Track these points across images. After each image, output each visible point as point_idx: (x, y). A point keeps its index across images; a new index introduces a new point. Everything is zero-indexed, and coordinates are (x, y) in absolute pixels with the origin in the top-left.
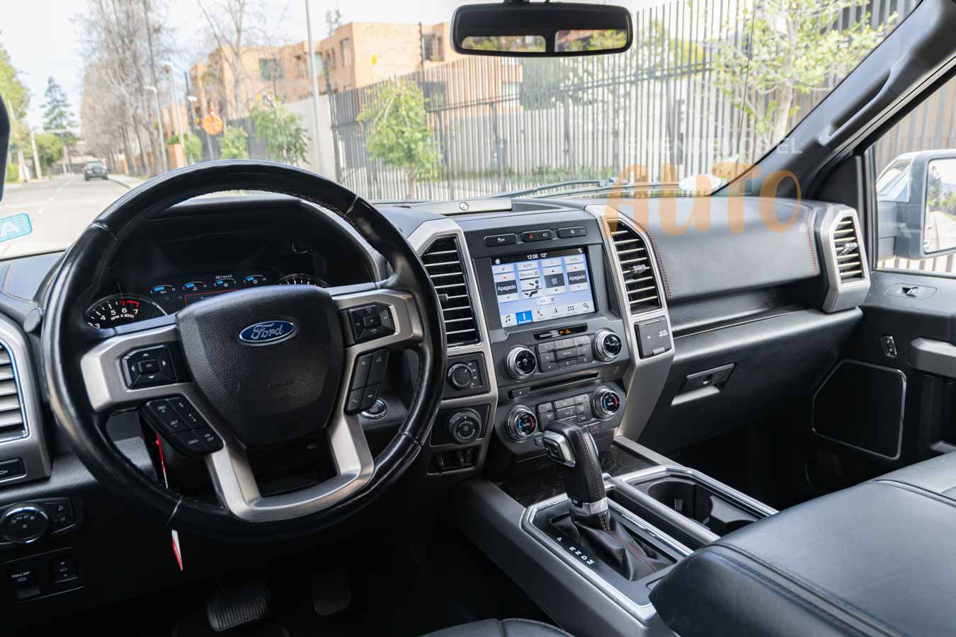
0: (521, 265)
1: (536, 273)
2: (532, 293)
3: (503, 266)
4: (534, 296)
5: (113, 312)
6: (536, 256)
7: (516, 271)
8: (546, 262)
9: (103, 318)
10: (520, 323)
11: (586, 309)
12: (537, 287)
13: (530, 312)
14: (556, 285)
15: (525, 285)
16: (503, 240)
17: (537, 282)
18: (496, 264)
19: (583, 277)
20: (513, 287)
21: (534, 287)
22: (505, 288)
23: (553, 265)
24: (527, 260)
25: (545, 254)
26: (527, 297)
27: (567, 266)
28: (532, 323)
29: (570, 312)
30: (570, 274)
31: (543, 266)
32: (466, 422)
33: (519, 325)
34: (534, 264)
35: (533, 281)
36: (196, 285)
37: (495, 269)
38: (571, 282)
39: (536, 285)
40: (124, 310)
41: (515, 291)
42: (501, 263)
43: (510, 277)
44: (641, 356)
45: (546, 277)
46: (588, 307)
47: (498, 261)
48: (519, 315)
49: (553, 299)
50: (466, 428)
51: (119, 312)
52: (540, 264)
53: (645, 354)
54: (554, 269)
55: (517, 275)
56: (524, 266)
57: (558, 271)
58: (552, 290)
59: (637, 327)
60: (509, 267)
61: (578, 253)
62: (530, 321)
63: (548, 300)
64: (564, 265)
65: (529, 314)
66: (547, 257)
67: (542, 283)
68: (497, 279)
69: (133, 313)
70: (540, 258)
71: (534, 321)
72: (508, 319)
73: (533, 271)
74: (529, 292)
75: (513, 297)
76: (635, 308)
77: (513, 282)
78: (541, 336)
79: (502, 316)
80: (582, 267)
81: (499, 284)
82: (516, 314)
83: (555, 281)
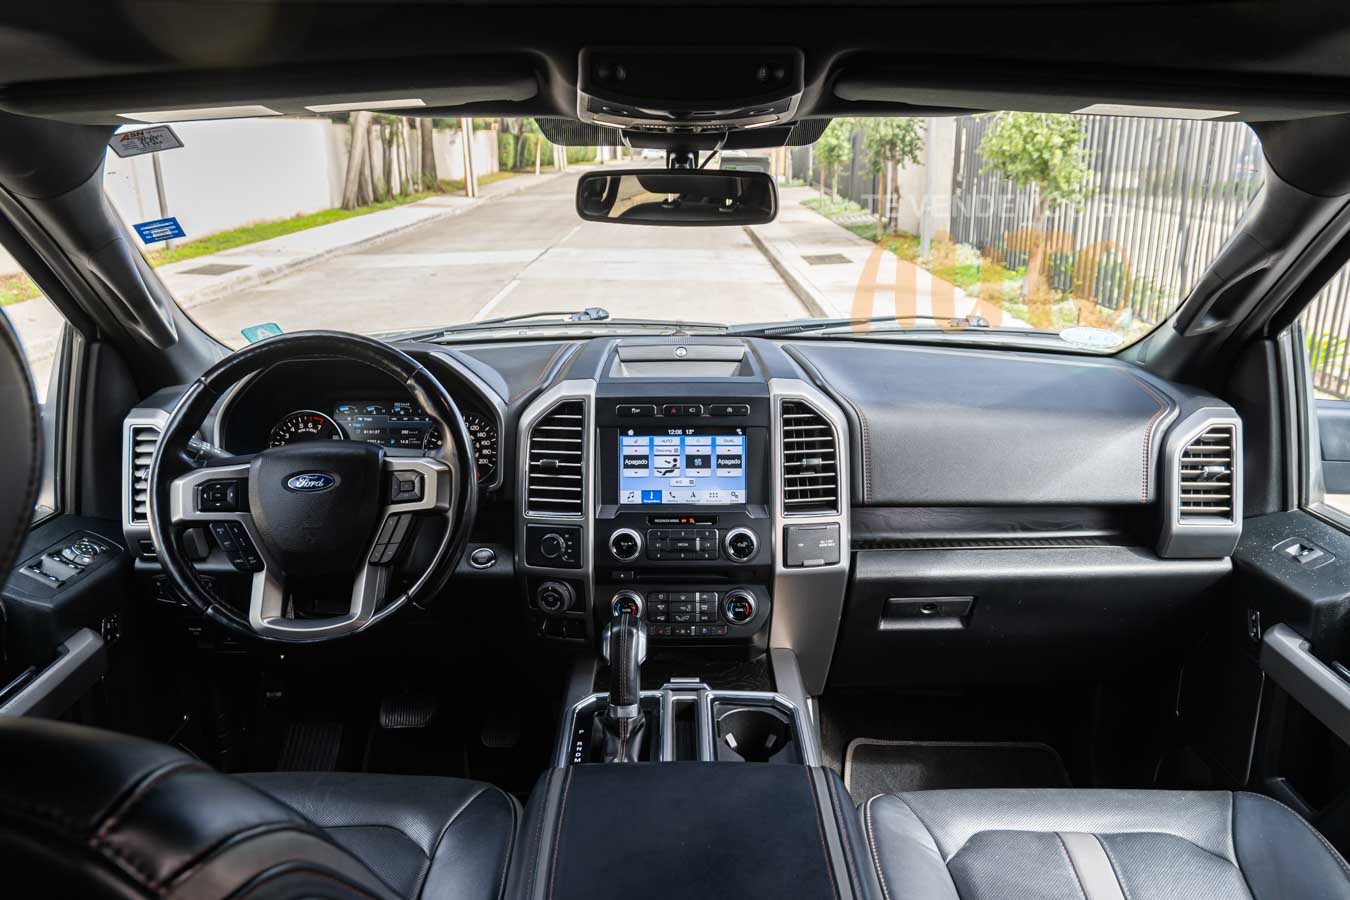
0: (658, 440)
1: (676, 451)
2: (667, 472)
3: (635, 438)
4: (668, 475)
5: (301, 425)
6: (680, 432)
7: (651, 445)
8: (689, 440)
9: (293, 429)
10: (645, 501)
11: (734, 498)
12: (675, 465)
13: (661, 492)
14: (698, 467)
15: (659, 462)
16: (638, 411)
17: (675, 460)
18: (627, 435)
19: (737, 462)
20: (644, 462)
21: (671, 465)
22: (635, 462)
23: (699, 445)
24: (667, 434)
25: (691, 431)
26: (660, 475)
27: (717, 448)
28: (661, 504)
29: (712, 499)
30: (719, 457)
31: (687, 443)
32: (550, 593)
33: (643, 504)
34: (676, 440)
35: (671, 459)
36: (376, 409)
37: (626, 440)
38: (719, 466)
39: (673, 463)
40: (310, 425)
41: (646, 466)
42: (635, 435)
43: (644, 451)
44: (785, 565)
45: (687, 456)
46: (737, 496)
47: (631, 432)
48: (645, 494)
49: (691, 482)
50: (551, 599)
51: (306, 426)
52: (682, 442)
53: (790, 563)
54: (699, 448)
55: (651, 450)
56: (663, 441)
57: (706, 451)
58: (692, 472)
59: (786, 530)
60: (644, 440)
61: (737, 434)
62: (658, 501)
63: (685, 482)
64: (714, 445)
65: (658, 494)
66: (694, 434)
67: (681, 462)
68: (626, 451)
69: (316, 428)
70: (684, 434)
71: (663, 502)
72: (629, 495)
73: (672, 448)
74: (663, 472)
75: (642, 472)
76: (788, 508)
77: (646, 457)
78: (657, 521)
79: (622, 492)
80: (739, 451)
81: (627, 457)
82: (643, 492)
83: (698, 462)
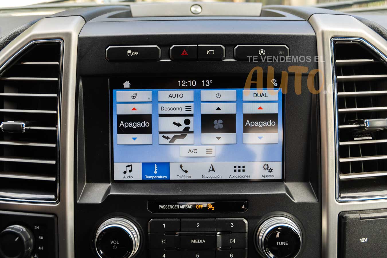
0: (164, 94)
1: (188, 108)
2: (175, 138)
3: (132, 92)
4: (177, 141)
6: (194, 83)
7: (155, 101)
8: (207, 94)
10: (147, 177)
11: (267, 173)
12: (187, 129)
13: (168, 164)
14: (219, 130)
15: (165, 124)
17: (187, 122)
18: (122, 88)
19: (271, 123)
20: (145, 124)
21: (181, 129)
22: (131, 125)
24: (176, 86)
25: (209, 82)
26: (167, 142)
28: (168, 181)
29: (237, 174)
31: (203, 98)
33: (144, 181)
34: (188, 95)
35: (181, 120)
37: (120, 95)
38: (247, 129)
39: (184, 126)
41: (147, 130)
42: (132, 88)
43: (144, 109)
45: (204, 116)
46: (271, 170)
47: (127, 84)
48: (147, 167)
49: (210, 151)
52: (197, 97)
55: (154, 107)
56: (170, 96)
58: (211, 137)
59: (342, 219)
60: (144, 95)
62: (164, 177)
63: (201, 150)
64: (240, 101)
65: (165, 167)
66: (212, 87)
67: (196, 124)
68: (120, 109)
70: (200, 86)
71: (172, 178)
73: (183, 106)
74: (172, 136)
75: (142, 139)
77: (147, 118)
78: (161, 207)
79: (115, 165)
80: (274, 108)
81: (121, 118)
82: (144, 164)
83: (219, 123)
